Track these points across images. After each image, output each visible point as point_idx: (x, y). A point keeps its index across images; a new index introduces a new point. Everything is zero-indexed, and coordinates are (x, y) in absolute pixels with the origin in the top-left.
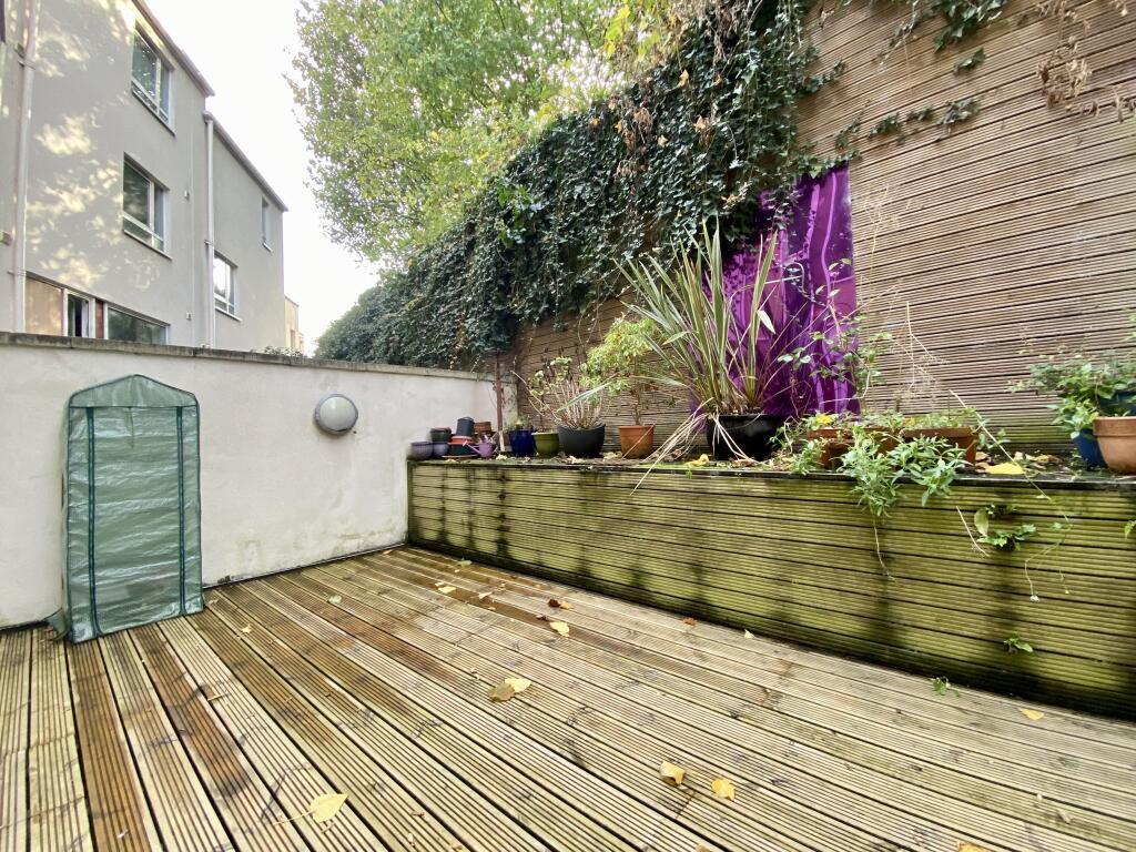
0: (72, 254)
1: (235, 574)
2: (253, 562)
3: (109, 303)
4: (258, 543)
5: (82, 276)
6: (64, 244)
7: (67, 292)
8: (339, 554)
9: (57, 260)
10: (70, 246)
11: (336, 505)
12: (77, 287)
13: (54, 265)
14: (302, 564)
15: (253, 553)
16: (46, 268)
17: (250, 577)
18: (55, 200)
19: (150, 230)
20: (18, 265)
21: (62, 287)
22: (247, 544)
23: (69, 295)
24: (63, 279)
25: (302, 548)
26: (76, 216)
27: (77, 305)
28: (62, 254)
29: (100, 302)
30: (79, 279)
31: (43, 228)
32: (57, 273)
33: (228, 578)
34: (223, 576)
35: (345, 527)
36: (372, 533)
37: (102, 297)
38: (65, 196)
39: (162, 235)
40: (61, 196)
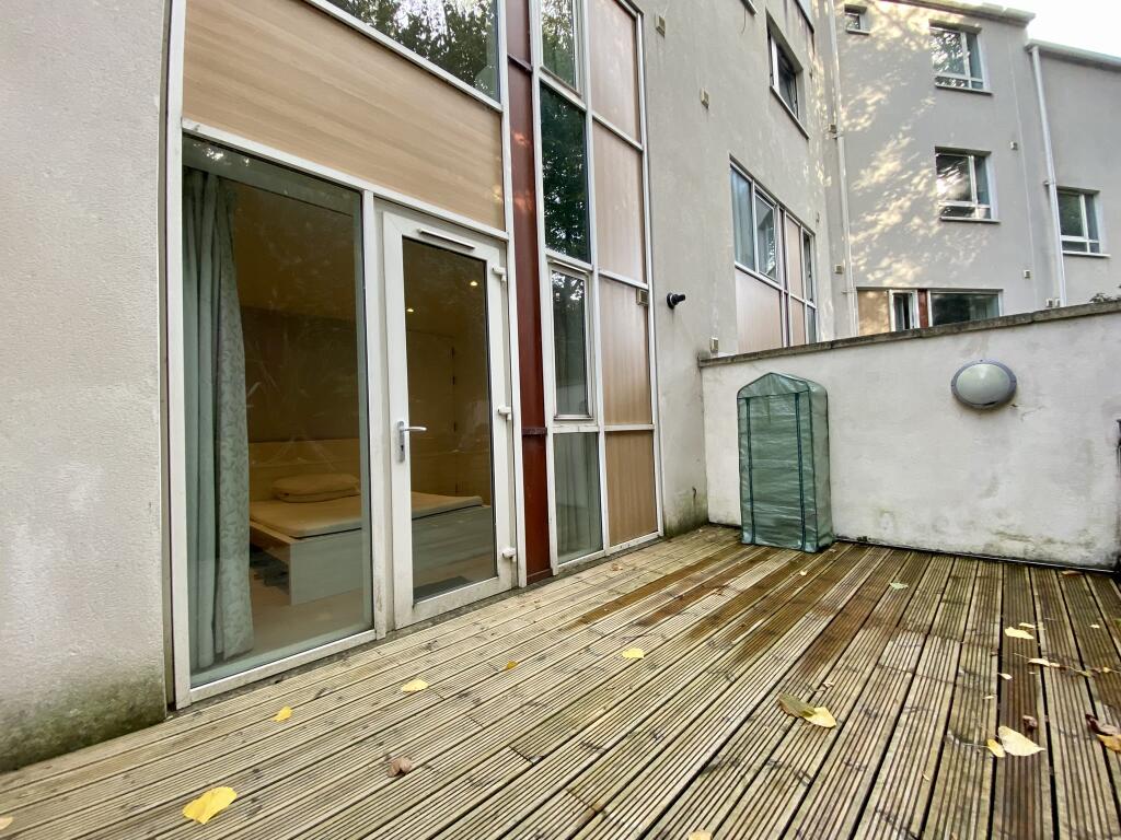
0: (893, 259)
1: (872, 537)
2: (888, 531)
3: (931, 289)
4: (891, 514)
5: (903, 274)
6: (885, 254)
7: (891, 292)
8: (993, 552)
9: (882, 269)
10: (891, 253)
11: (990, 492)
12: (900, 285)
13: (879, 274)
14: (943, 549)
15: (887, 523)
16: (871, 280)
17: (885, 544)
18: (874, 224)
19: (974, 204)
20: (848, 286)
21: (887, 289)
22: (882, 513)
23: (895, 294)
24: (887, 283)
25: (942, 533)
26: (896, 227)
27: (902, 300)
28: (885, 263)
29: (922, 291)
30: (901, 278)
31: (867, 250)
32: (881, 280)
33: (865, 538)
34: (861, 535)
35: (1003, 522)
36: (1050, 541)
37: (925, 286)
38: (883, 216)
39: (988, 203)
40: (879, 218)
